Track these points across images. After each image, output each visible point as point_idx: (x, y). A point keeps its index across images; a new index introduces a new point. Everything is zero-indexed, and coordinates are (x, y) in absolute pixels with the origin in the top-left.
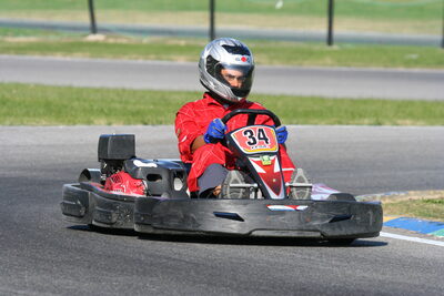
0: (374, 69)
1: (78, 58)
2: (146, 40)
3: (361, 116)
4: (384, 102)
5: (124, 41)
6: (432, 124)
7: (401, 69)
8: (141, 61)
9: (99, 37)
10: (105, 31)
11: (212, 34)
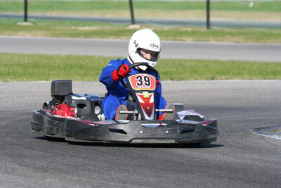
2: (166, 28)
9: (136, 27)
10: (140, 23)
11: (208, 24)
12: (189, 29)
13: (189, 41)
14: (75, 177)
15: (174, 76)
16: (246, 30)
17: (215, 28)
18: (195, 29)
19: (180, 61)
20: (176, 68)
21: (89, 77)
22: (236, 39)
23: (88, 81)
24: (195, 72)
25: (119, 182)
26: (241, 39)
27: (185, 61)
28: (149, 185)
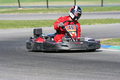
0: (86, 12)
1: (16, 14)
2: (32, 9)
3: (86, 23)
4: (90, 20)
5: (27, 9)
6: (102, 24)
7: (93, 12)
8: (31, 14)
9: (21, 9)
10: (22, 7)
11: (48, 7)
12: (41, 9)
13: (41, 13)
14: (1, 64)
15: (36, 26)
16: (62, 8)
17: (50, 8)
18: (43, 9)
19: (38, 20)
20: (36, 23)
21: (4, 28)
22: (58, 12)
23: (4, 29)
24: (44, 24)
25: (18, 65)
26: (60, 11)
27: (40, 20)
28: (29, 66)
